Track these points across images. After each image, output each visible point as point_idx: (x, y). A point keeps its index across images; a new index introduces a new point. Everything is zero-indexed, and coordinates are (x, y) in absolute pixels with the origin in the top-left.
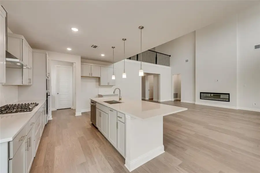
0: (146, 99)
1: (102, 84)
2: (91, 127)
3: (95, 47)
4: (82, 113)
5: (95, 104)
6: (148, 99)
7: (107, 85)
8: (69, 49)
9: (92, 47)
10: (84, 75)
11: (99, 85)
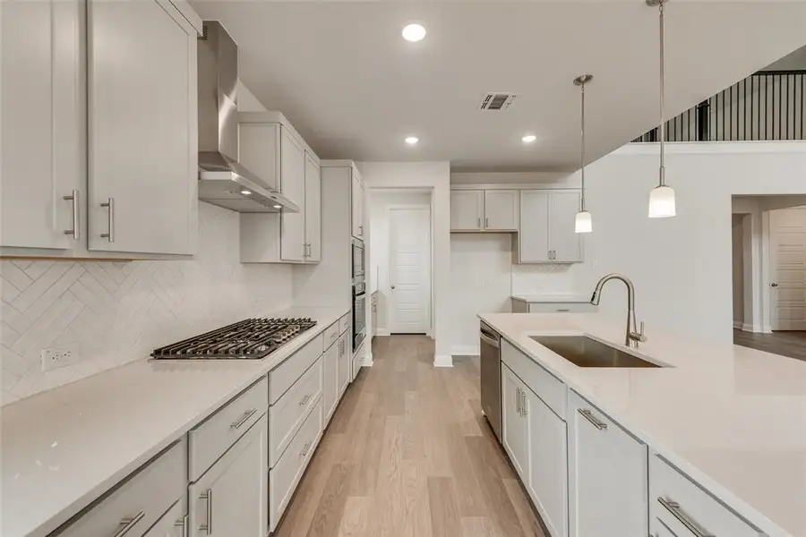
0: (756, 329)
1: (525, 256)
2: (481, 435)
3: (498, 103)
4: (456, 359)
5: (497, 342)
6: (768, 330)
7: (546, 259)
8: (412, 141)
9: (483, 107)
10: (462, 227)
11: (516, 261)
